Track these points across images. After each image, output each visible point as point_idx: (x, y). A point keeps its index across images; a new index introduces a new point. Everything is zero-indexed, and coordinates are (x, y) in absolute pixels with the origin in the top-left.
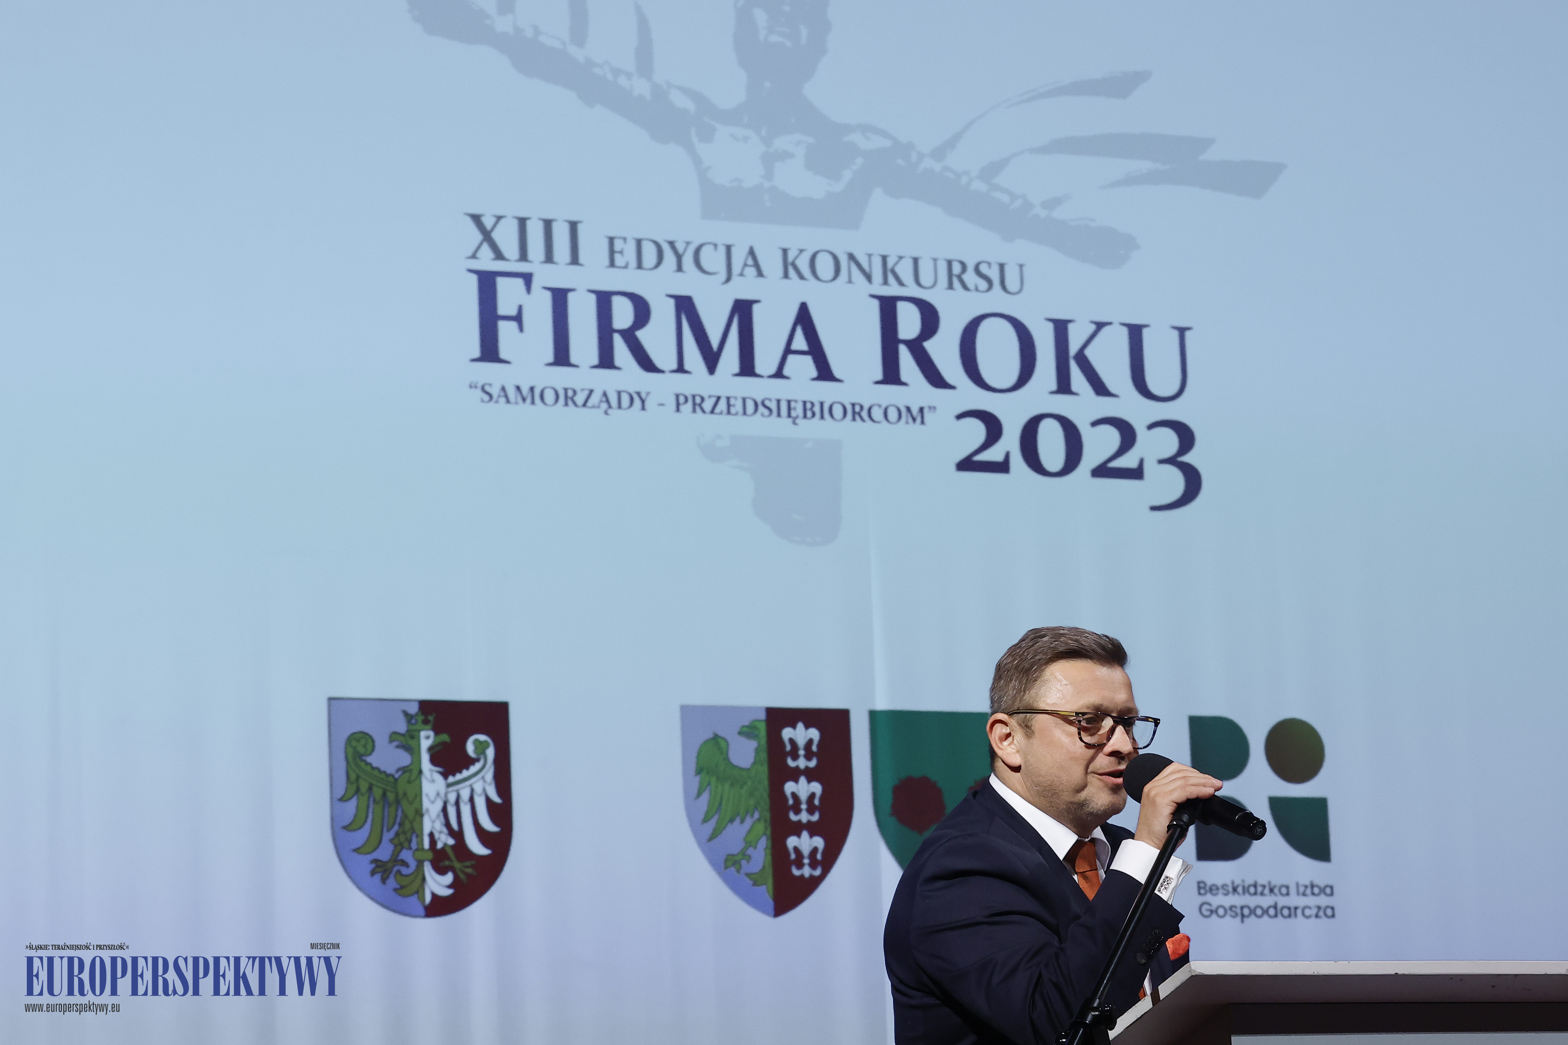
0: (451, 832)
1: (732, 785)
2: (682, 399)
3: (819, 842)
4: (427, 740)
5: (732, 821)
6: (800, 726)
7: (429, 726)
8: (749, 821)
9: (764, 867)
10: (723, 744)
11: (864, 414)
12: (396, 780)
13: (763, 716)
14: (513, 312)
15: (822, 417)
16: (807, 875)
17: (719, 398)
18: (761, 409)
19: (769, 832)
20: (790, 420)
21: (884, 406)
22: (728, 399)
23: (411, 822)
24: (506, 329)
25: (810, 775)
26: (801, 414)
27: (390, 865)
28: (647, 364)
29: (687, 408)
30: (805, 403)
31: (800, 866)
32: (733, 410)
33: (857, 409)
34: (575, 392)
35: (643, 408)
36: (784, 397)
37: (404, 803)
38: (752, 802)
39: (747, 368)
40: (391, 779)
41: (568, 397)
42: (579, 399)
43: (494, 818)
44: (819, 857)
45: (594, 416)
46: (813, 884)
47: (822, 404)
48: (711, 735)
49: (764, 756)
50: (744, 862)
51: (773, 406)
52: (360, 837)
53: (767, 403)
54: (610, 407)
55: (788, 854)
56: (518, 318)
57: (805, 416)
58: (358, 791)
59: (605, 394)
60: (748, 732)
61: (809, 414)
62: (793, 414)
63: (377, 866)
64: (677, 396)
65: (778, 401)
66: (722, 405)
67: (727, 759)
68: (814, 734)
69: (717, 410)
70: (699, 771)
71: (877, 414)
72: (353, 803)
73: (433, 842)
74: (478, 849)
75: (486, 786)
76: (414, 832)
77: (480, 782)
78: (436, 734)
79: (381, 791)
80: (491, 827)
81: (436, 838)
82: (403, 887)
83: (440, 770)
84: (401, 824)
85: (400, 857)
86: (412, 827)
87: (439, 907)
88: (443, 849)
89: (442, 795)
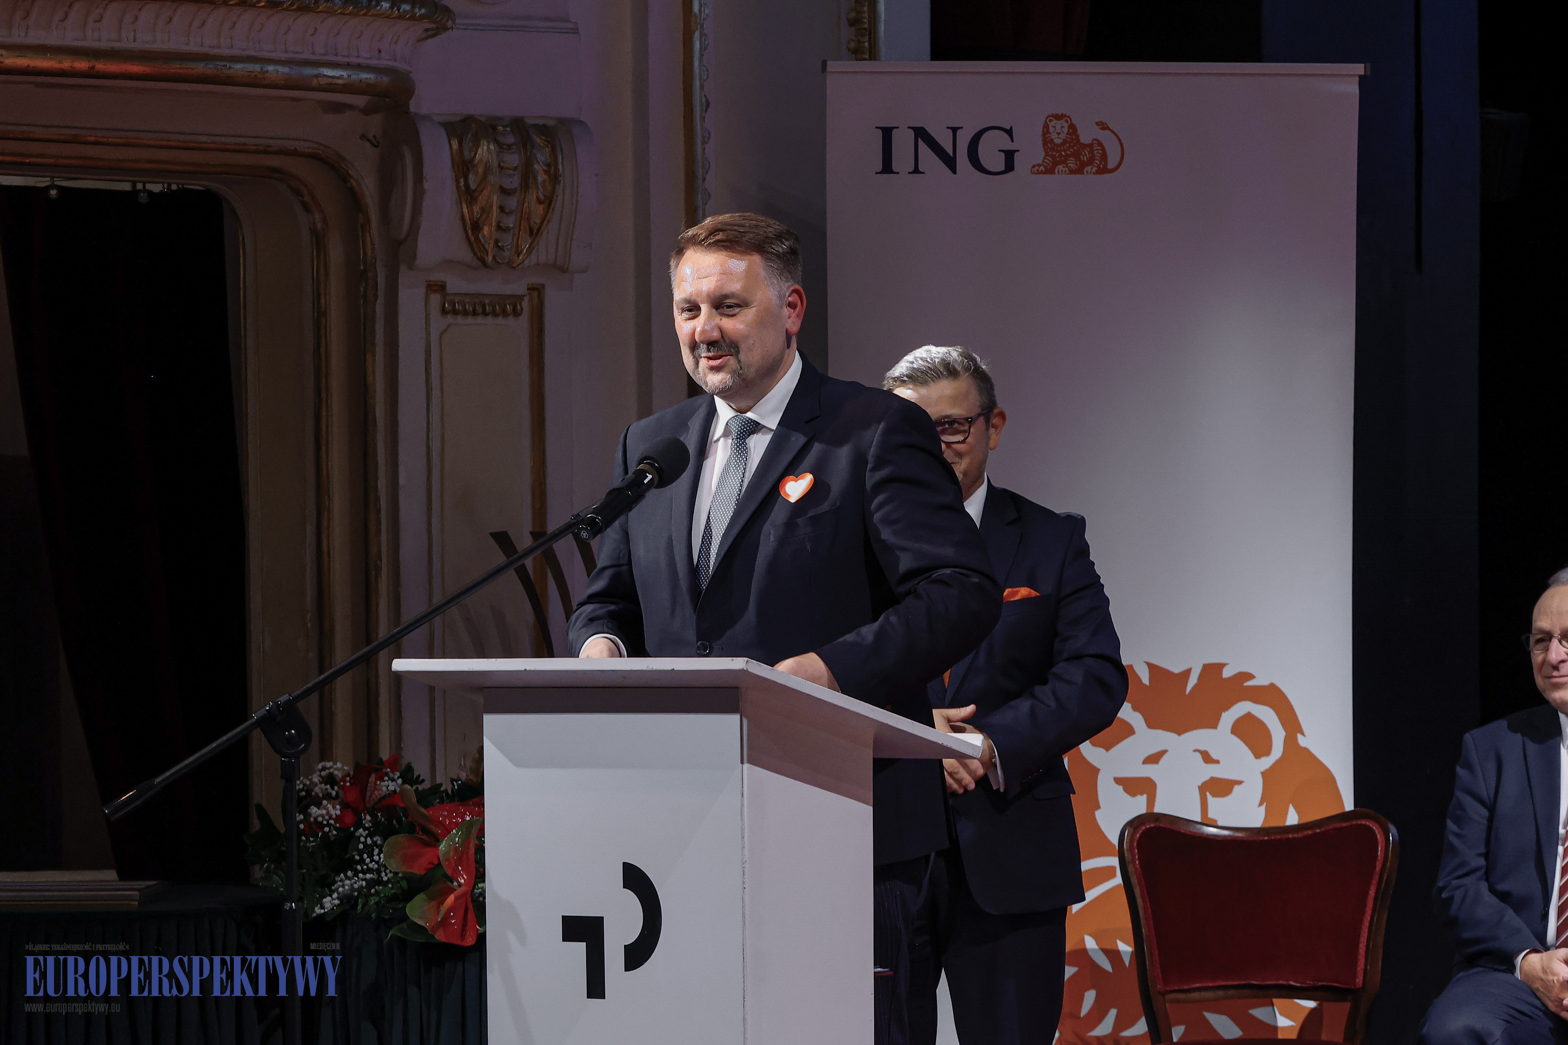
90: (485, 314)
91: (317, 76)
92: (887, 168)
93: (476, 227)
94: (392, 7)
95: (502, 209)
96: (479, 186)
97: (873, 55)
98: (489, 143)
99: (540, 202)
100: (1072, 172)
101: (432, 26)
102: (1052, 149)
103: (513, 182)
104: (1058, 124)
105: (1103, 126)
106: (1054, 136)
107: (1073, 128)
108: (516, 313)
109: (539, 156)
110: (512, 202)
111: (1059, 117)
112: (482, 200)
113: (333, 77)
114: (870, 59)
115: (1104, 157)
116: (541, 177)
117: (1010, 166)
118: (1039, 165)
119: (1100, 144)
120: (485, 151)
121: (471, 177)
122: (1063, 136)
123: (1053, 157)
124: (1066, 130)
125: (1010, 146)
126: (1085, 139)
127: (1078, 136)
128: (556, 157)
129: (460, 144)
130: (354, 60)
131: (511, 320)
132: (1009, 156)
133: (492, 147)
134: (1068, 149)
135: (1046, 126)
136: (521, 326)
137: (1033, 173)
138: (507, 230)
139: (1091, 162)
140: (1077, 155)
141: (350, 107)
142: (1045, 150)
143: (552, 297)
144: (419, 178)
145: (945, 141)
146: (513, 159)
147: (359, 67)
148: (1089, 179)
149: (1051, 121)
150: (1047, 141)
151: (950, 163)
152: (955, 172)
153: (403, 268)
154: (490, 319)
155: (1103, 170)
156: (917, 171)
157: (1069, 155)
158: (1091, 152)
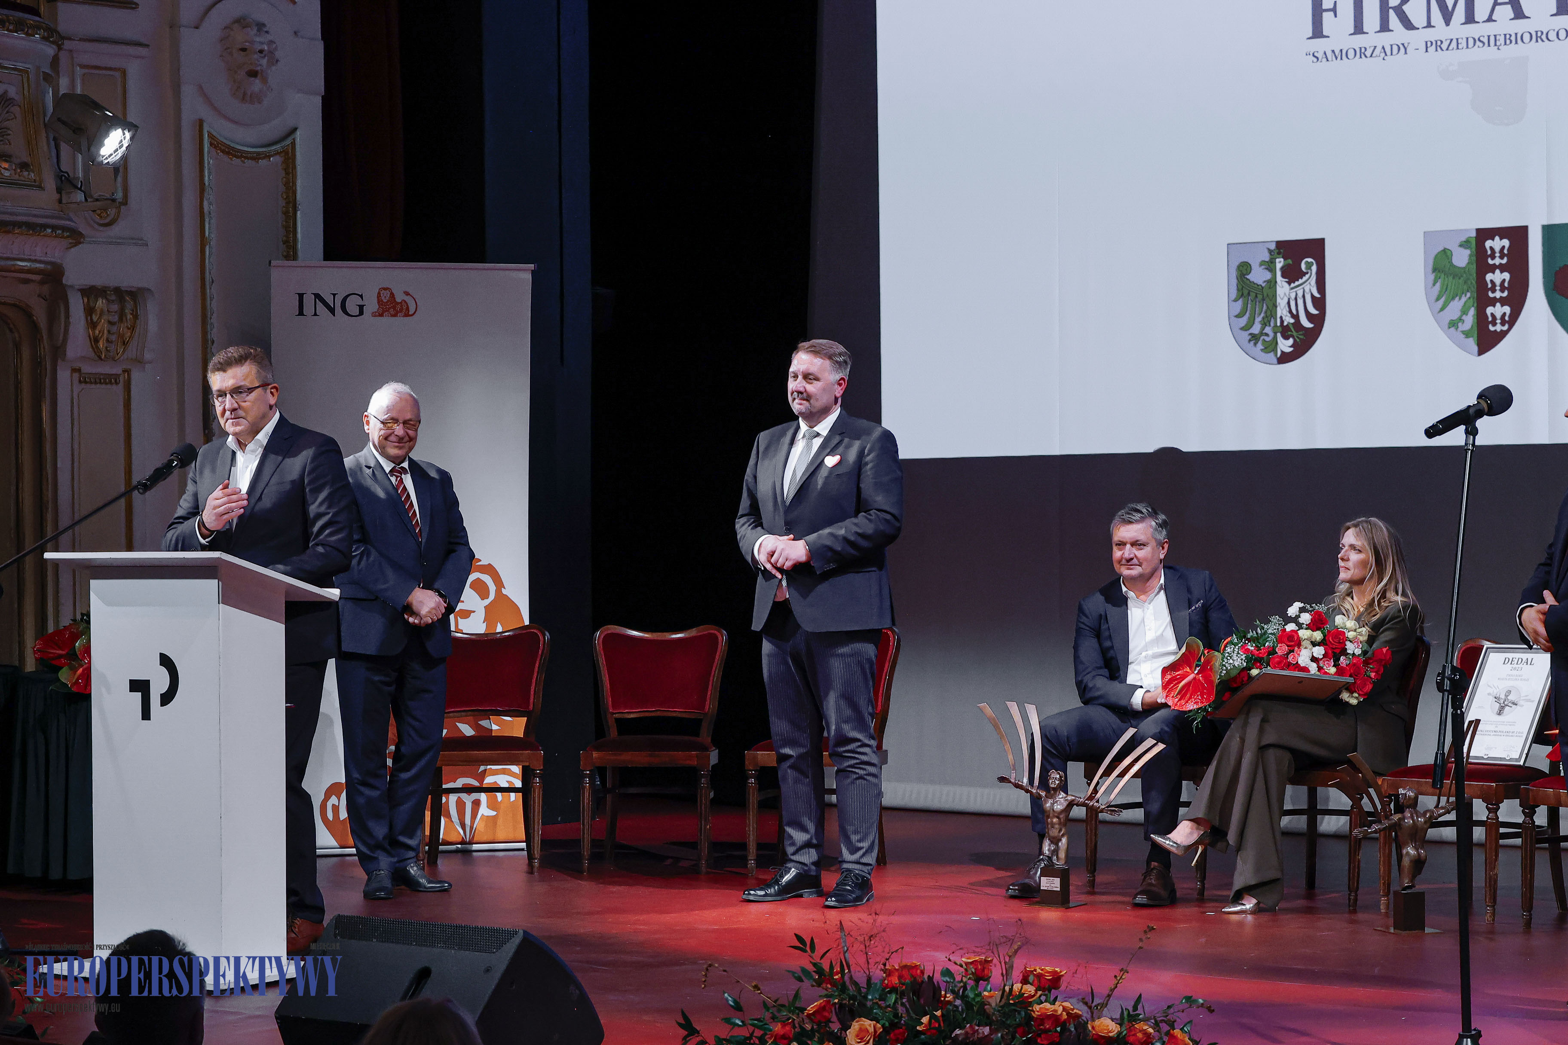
0: (1293, 316)
1: (1454, 278)
2: (1429, 44)
3: (1507, 309)
4: (1280, 263)
5: (1453, 299)
6: (1497, 238)
7: (1281, 256)
8: (1464, 299)
9: (1472, 326)
10: (1449, 253)
11: (1544, 37)
12: (1263, 288)
13: (1474, 234)
14: (1331, 6)
15: (1516, 43)
16: (1498, 330)
17: (1452, 40)
18: (1478, 42)
19: (1475, 305)
20: (1496, 47)
21: (1556, 31)
22: (1457, 39)
23: (1271, 311)
24: (1327, 17)
25: (1502, 268)
26: (1503, 43)
27: (1258, 336)
28: (1408, 25)
29: (1432, 49)
30: (1505, 35)
31: (1494, 324)
32: (1460, 46)
33: (1539, 34)
34: (1366, 49)
35: (1406, 53)
36: (1492, 34)
37: (1267, 300)
38: (1465, 287)
39: (1470, 19)
40: (1260, 287)
41: (1361, 53)
42: (1368, 53)
43: (1315, 306)
44: (1507, 318)
45: (1377, 61)
46: (1503, 334)
47: (1516, 34)
48: (1443, 249)
49: (1474, 258)
50: (1460, 324)
51: (1485, 40)
52: (1243, 321)
53: (1481, 39)
54: (1386, 55)
55: (1487, 318)
56: (1334, 10)
57: (1505, 44)
58: (1242, 295)
59: (1383, 48)
60: (1464, 245)
61: (1508, 42)
62: (1498, 43)
63: (1253, 337)
64: (1426, 42)
65: (1489, 36)
66: (1454, 44)
67: (1451, 262)
68: (1506, 243)
69: (1451, 48)
70: (1435, 270)
71: (1552, 36)
72: (1240, 302)
73: (1282, 321)
74: (1307, 324)
75: (1311, 288)
76: (1272, 316)
77: (1308, 286)
78: (1285, 259)
79: (1255, 294)
80: (1314, 311)
81: (1284, 319)
82: (1266, 348)
83: (1287, 280)
84: (1266, 312)
85: (1264, 332)
86: (1271, 314)
87: (1285, 358)
88: (1287, 325)
89: (1287, 295)
90: (100, 383)
91: (13, 265)
92: (301, 313)
93: (96, 340)
94: (52, 232)
95: (109, 332)
96: (98, 320)
97: (295, 258)
98: (103, 300)
99: (129, 329)
100: (392, 316)
101: (74, 241)
102: (382, 305)
103: (116, 318)
104: (385, 292)
105: (407, 294)
106: (383, 298)
107: (392, 295)
108: (117, 383)
109: (127, 305)
110: (114, 329)
111: (385, 289)
112: (99, 328)
113: (22, 266)
114: (293, 260)
115: (408, 309)
116: (129, 316)
117: (361, 313)
118: (376, 312)
119: (405, 302)
120: (100, 303)
121: (94, 316)
122: (387, 298)
123: (382, 308)
124: (389, 295)
125: (361, 303)
126: (398, 300)
127: (395, 298)
128: (136, 307)
129: (88, 300)
130: (33, 258)
131: (114, 387)
132: (361, 307)
133: (104, 301)
134: (390, 305)
135: (379, 293)
136: (119, 389)
137: (372, 316)
138: (111, 342)
139: (401, 311)
140: (394, 308)
141: (32, 281)
142: (379, 305)
143: (136, 376)
144: (67, 316)
145: (329, 300)
146: (115, 307)
147: (35, 261)
148: (400, 320)
149: (381, 291)
150: (380, 301)
151: (332, 311)
152: (334, 316)
153: (59, 362)
154: (103, 386)
155: (407, 315)
156: (315, 314)
157: (391, 308)
158: (402, 306)
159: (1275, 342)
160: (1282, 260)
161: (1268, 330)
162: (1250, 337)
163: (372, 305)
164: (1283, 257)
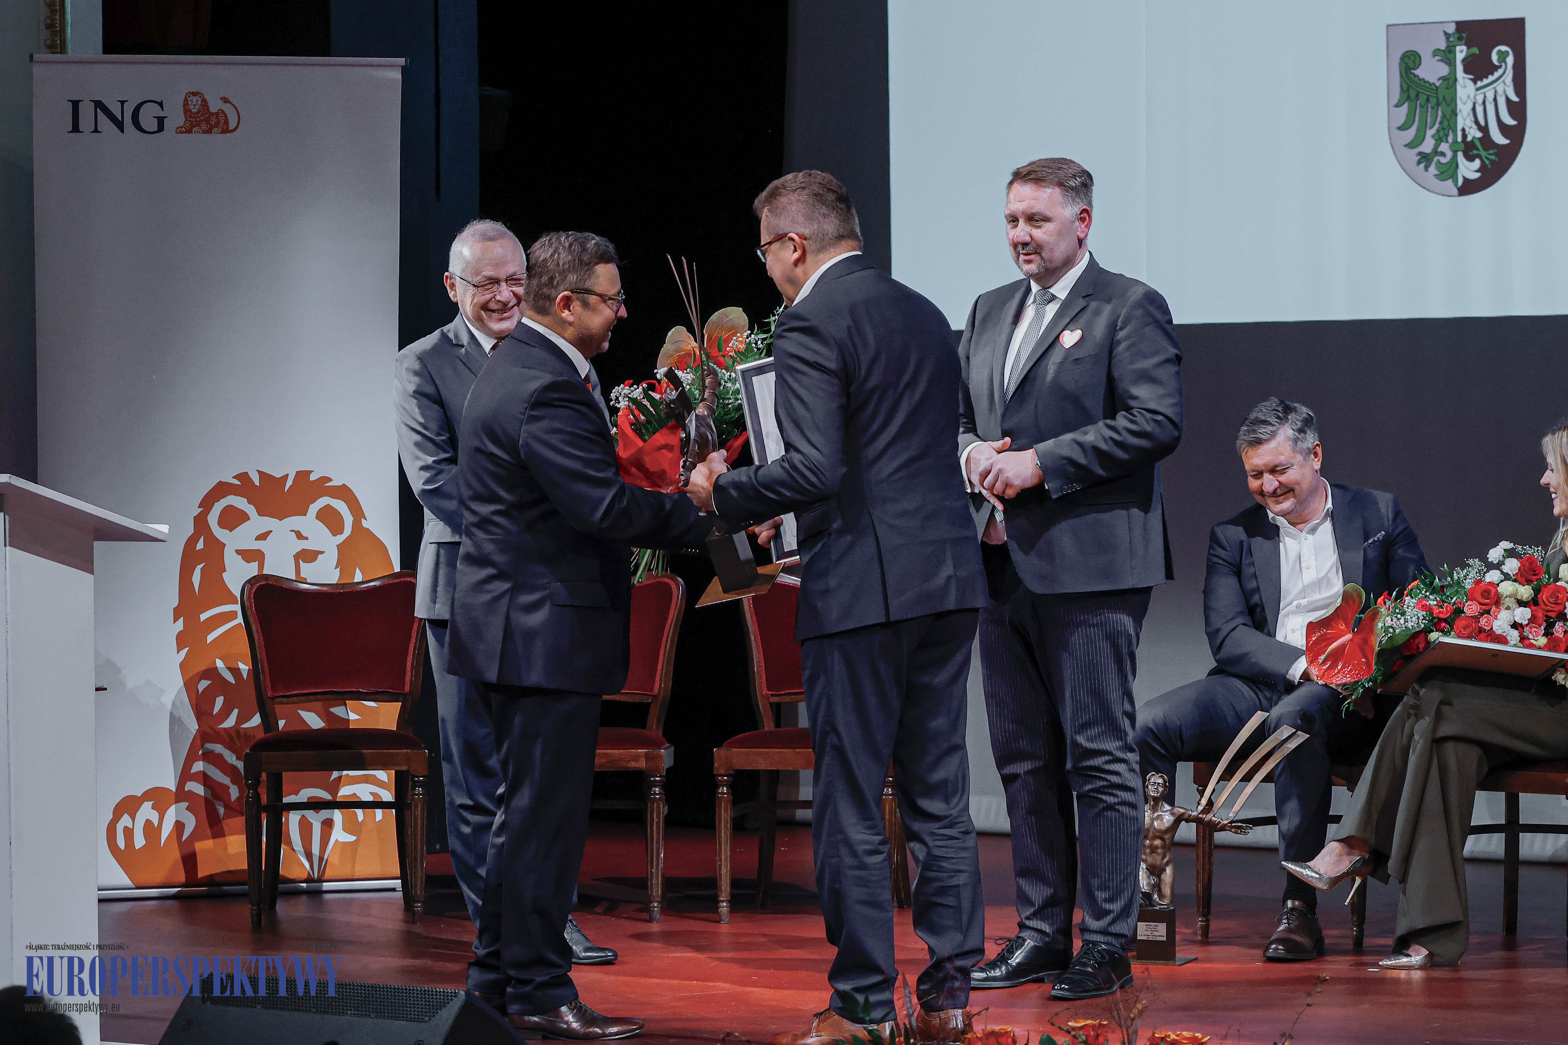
0: (1480, 127)
4: (1461, 52)
7: (1463, 42)
12: (1437, 87)
23: (1448, 120)
27: (1430, 156)
37: (1443, 104)
40: (1433, 87)
43: (1512, 113)
52: (1409, 135)
58: (1408, 97)
63: (1423, 157)
72: (1405, 108)
73: (1464, 136)
74: (1499, 139)
75: (1507, 89)
76: (1450, 128)
77: (1502, 85)
78: (1468, 48)
79: (1426, 97)
80: (1510, 121)
81: (1467, 132)
82: (1442, 173)
83: (1472, 77)
84: (1441, 123)
85: (1439, 150)
86: (1449, 125)
87: (1468, 188)
88: (1472, 141)
89: (1472, 98)
92: (76, 129)
97: (63, 49)
100: (205, 132)
102: (190, 117)
104: (195, 99)
105: (225, 100)
106: (191, 107)
107: (204, 101)
111: (195, 94)
114: (61, 53)
115: (226, 122)
117: (161, 128)
118: (181, 127)
119: (223, 112)
122: (197, 107)
123: (191, 121)
124: (199, 103)
125: (161, 114)
126: (213, 110)
127: (208, 107)
132: (161, 121)
134: (202, 116)
135: (186, 100)
137: (177, 133)
139: (217, 125)
140: (207, 121)
142: (186, 117)
145: (116, 111)
149: (189, 96)
150: (187, 111)
151: (120, 125)
152: (123, 132)
155: (226, 131)
156: (96, 131)
157: (203, 121)
158: (217, 118)
159: (1454, 166)
160: (1464, 48)
161: (1444, 147)
162: (1419, 157)
163: (175, 118)
164: (1466, 44)
